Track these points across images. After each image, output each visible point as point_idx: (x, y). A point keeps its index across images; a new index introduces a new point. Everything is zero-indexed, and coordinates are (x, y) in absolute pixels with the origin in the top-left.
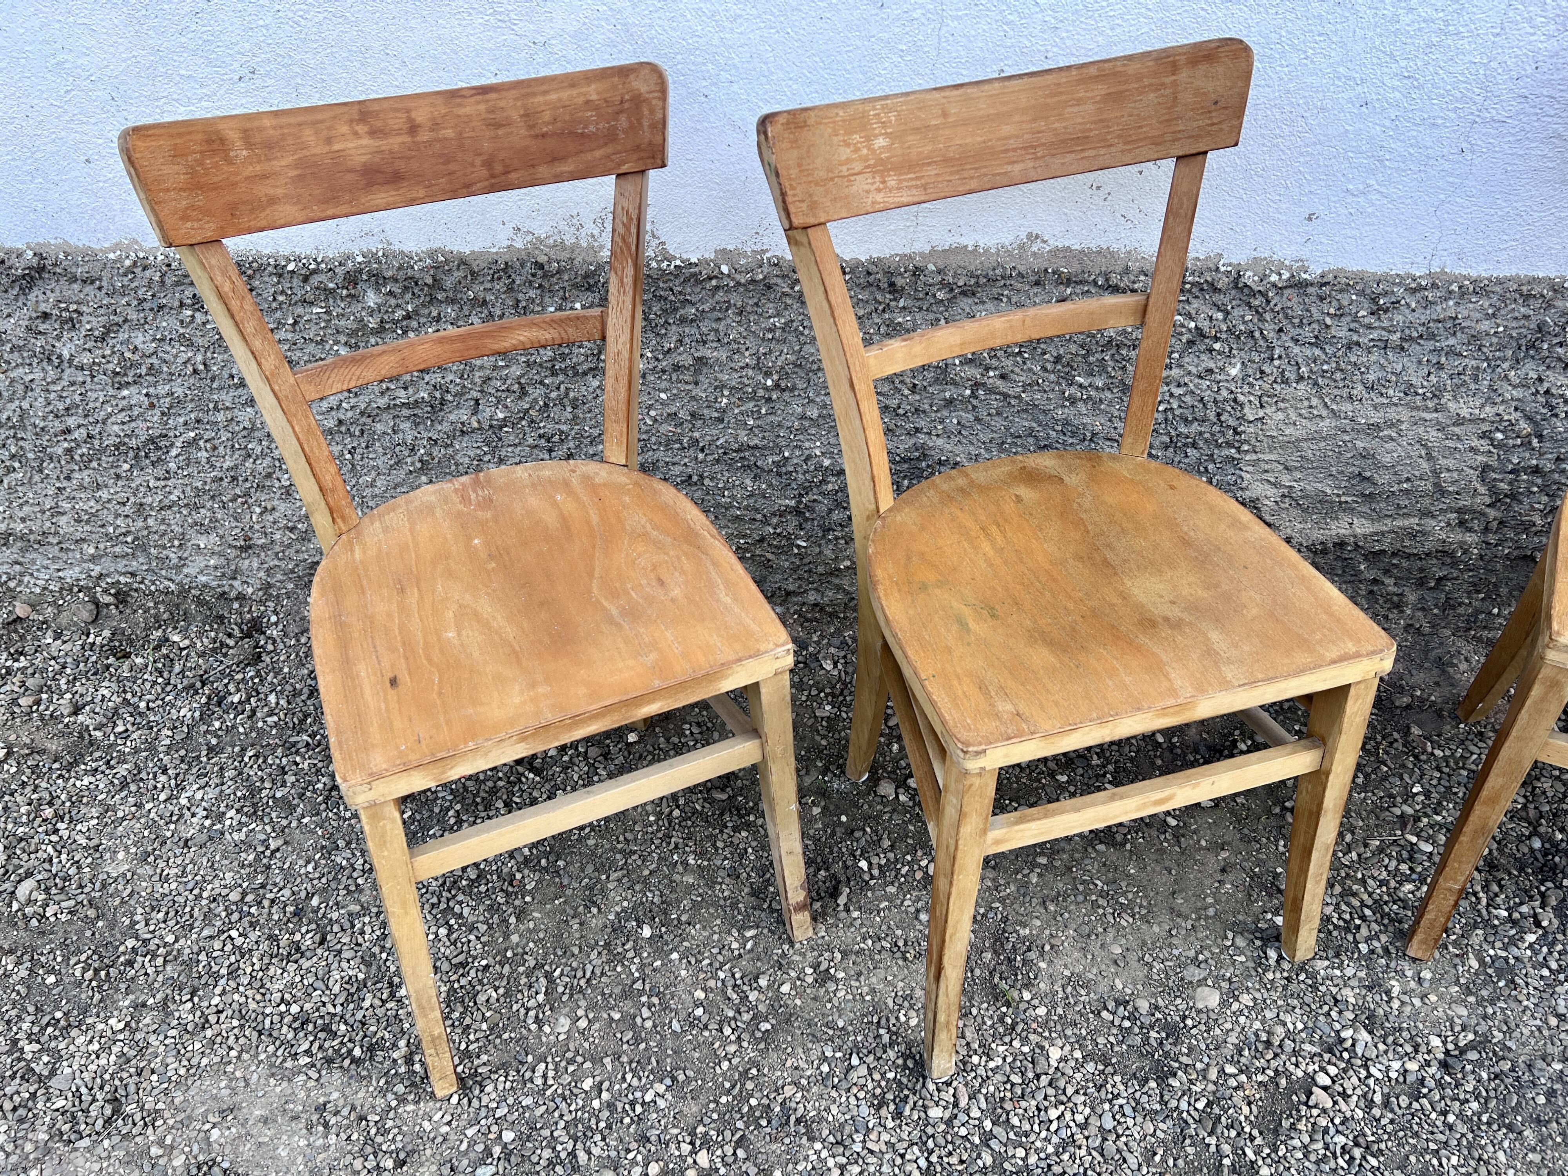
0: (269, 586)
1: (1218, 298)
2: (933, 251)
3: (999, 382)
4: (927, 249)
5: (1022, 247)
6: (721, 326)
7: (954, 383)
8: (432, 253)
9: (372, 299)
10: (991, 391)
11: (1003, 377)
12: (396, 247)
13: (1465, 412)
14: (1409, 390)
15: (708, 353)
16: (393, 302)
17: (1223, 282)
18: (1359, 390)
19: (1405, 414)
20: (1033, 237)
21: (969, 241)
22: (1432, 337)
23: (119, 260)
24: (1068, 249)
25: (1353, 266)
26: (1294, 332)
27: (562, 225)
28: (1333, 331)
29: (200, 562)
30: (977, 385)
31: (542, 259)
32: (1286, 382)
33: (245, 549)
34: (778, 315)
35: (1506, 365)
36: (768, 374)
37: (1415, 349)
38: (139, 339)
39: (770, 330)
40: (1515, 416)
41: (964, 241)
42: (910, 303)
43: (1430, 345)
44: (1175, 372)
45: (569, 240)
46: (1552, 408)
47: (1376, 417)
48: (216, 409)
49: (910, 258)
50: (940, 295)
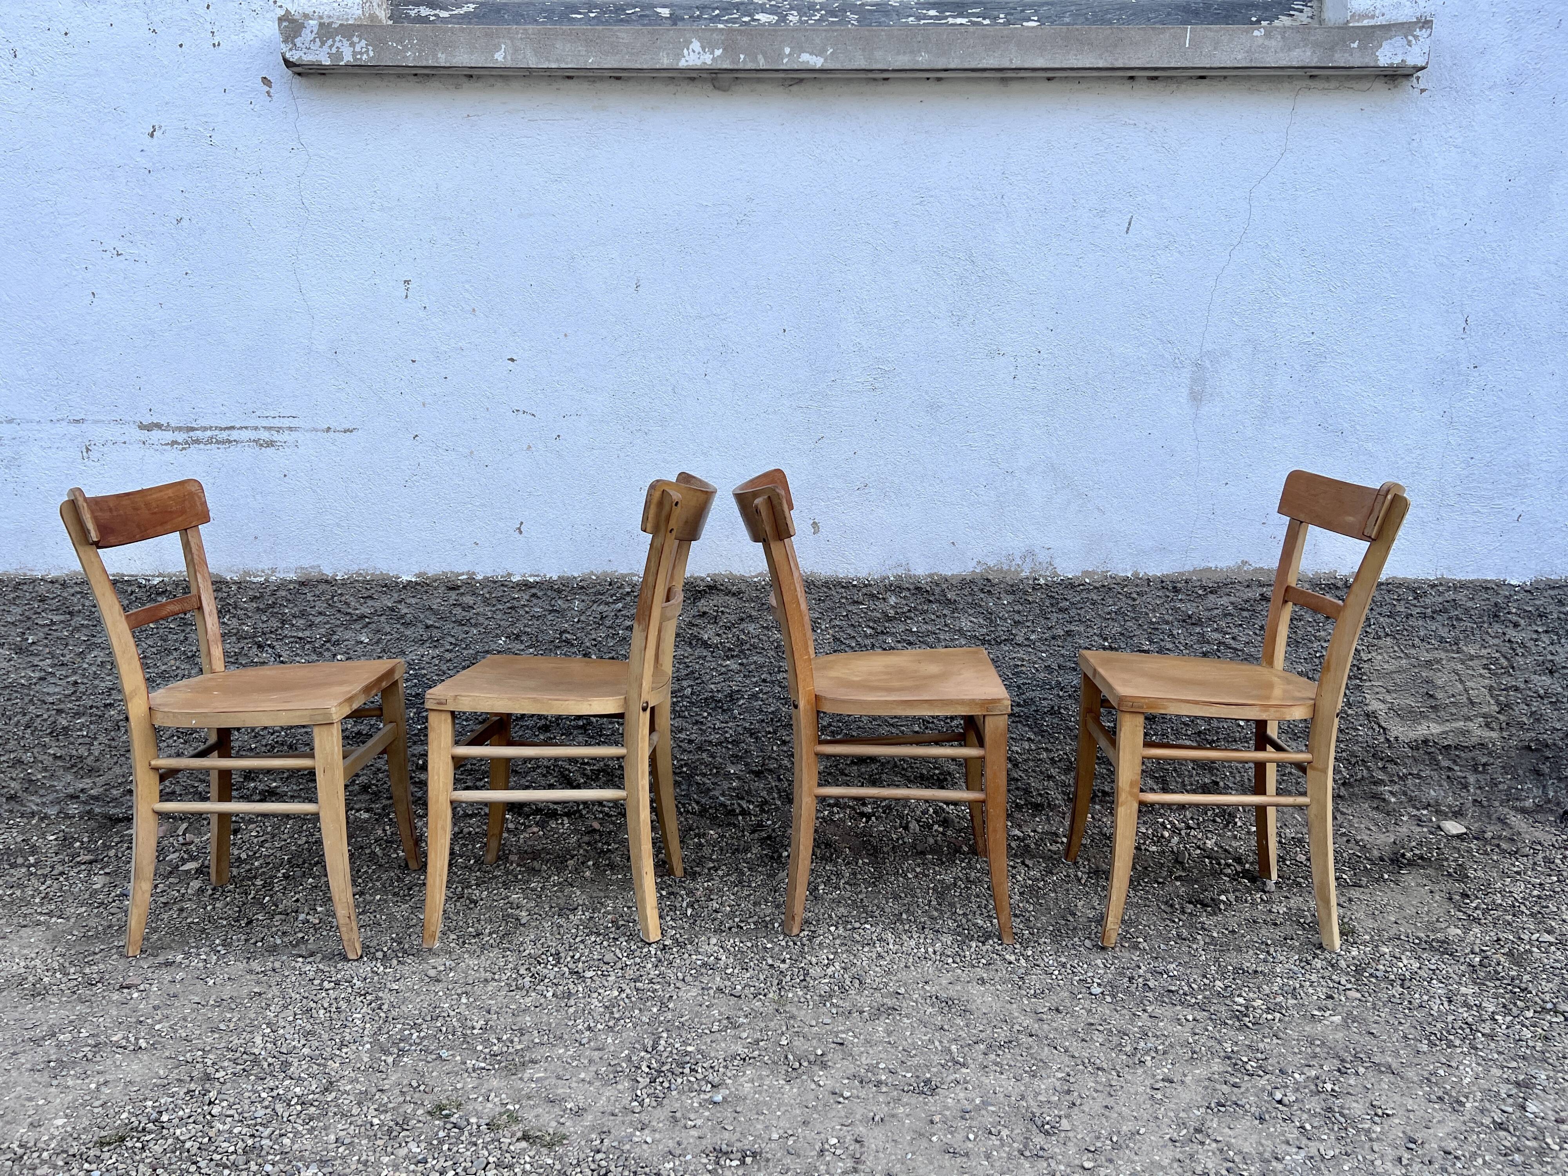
0: (766, 802)
1: (1339, 593)
2: (1195, 570)
3: (1232, 642)
4: (1192, 569)
5: (1239, 567)
6: (1082, 612)
7: (1208, 643)
8: (931, 576)
9: (893, 600)
10: (1228, 647)
11: (1233, 638)
12: (912, 573)
13: (1472, 652)
14: (1442, 640)
15: (1073, 628)
16: (904, 602)
17: (1340, 584)
18: (1417, 641)
19: (1443, 655)
20: (1244, 563)
21: (1212, 565)
22: (1446, 611)
23: (760, 581)
24: (1262, 569)
25: (1401, 576)
26: (1379, 610)
27: (1003, 560)
28: (1398, 609)
29: (725, 785)
30: (1220, 643)
31: (990, 577)
32: (1379, 638)
33: (758, 774)
34: (1115, 605)
35: (1486, 625)
36: (1105, 639)
37: (1439, 618)
38: (751, 628)
39: (1109, 613)
40: (1498, 655)
41: (1210, 565)
42: (1184, 597)
43: (1446, 616)
44: (1322, 633)
45: (1005, 567)
46: (1514, 650)
47: (1429, 657)
48: (779, 672)
49: (1183, 574)
50: (1200, 592)
